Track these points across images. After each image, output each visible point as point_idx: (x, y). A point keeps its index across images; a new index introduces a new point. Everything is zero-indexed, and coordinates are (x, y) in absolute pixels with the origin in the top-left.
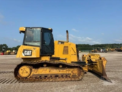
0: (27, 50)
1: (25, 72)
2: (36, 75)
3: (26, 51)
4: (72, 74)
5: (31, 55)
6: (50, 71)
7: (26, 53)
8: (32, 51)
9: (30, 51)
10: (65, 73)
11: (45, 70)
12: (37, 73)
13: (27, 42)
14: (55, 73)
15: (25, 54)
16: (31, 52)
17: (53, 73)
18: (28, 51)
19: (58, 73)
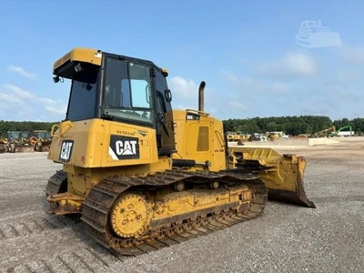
0: (123, 139)
1: (133, 217)
2: (163, 220)
3: (121, 143)
4: (241, 203)
5: (137, 156)
6: (196, 203)
7: (120, 148)
8: (137, 139)
9: (134, 143)
10: (227, 202)
11: (184, 202)
12: (164, 216)
13: (111, 107)
14: (207, 207)
15: (119, 154)
16: (137, 146)
17: (203, 207)
18: (127, 143)
19: (213, 205)
